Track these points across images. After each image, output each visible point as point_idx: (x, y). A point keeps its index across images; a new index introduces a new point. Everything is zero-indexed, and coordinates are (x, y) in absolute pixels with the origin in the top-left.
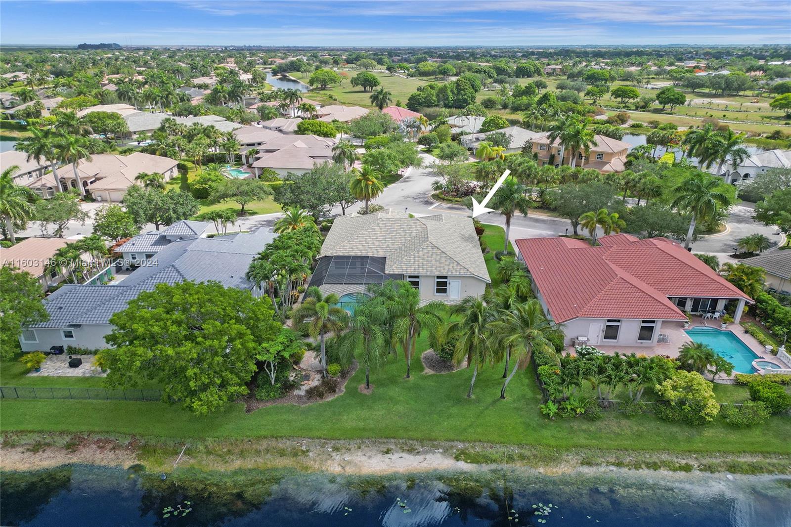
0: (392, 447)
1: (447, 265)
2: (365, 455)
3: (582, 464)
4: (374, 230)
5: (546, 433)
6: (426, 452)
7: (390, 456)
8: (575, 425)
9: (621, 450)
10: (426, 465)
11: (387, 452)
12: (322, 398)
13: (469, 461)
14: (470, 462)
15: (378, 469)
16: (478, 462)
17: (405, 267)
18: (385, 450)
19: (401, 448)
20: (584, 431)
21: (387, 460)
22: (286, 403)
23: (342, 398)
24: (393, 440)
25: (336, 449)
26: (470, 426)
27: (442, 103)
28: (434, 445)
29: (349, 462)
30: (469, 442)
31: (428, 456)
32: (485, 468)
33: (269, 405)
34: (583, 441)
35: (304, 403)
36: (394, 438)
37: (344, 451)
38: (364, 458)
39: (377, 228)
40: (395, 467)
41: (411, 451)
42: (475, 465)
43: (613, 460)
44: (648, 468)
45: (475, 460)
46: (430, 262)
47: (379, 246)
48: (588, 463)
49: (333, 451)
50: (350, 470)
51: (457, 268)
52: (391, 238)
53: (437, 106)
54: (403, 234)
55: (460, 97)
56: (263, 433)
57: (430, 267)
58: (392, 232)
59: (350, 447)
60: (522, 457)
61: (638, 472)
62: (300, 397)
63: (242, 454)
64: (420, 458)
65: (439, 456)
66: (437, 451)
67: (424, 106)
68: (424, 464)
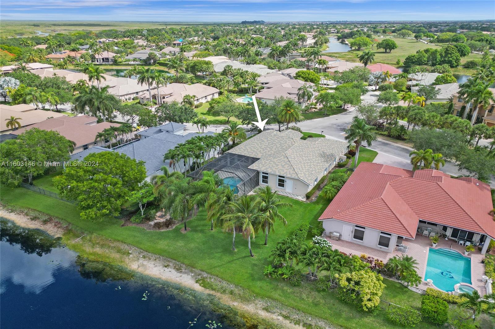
0: (171, 264)
1: (287, 169)
2: (154, 264)
3: (264, 309)
4: (263, 141)
5: (259, 284)
6: (185, 273)
7: (165, 269)
8: (281, 285)
9: (296, 309)
11: (166, 267)
12: (159, 229)
13: (202, 285)
14: (202, 286)
15: (154, 273)
16: (206, 287)
17: (261, 166)
18: (166, 265)
19: (175, 267)
20: (283, 291)
21: (162, 270)
22: (143, 227)
23: (169, 232)
24: (174, 261)
25: (144, 257)
26: (219, 266)
27: (430, 62)
28: (192, 270)
29: (143, 265)
30: (211, 275)
31: (184, 275)
32: (208, 291)
33: (134, 226)
34: (276, 296)
35: (150, 229)
36: (176, 260)
37: (147, 259)
38: (152, 266)
39: (265, 140)
40: (162, 275)
41: (179, 270)
42: (203, 288)
43: (284, 313)
44: (303, 326)
45: (205, 285)
46: (277, 165)
47: (260, 151)
48: (266, 309)
49: (142, 257)
50: (141, 270)
51: (292, 172)
52: (270, 147)
53: (426, 64)
54: (278, 146)
55: (447, 59)
56: (120, 238)
57: (276, 169)
58: (272, 144)
59: (151, 258)
60: (232, 293)
62: (151, 225)
63: (102, 246)
64: (179, 274)
65: (190, 277)
66: (191, 274)
67: (416, 64)
68: (178, 279)
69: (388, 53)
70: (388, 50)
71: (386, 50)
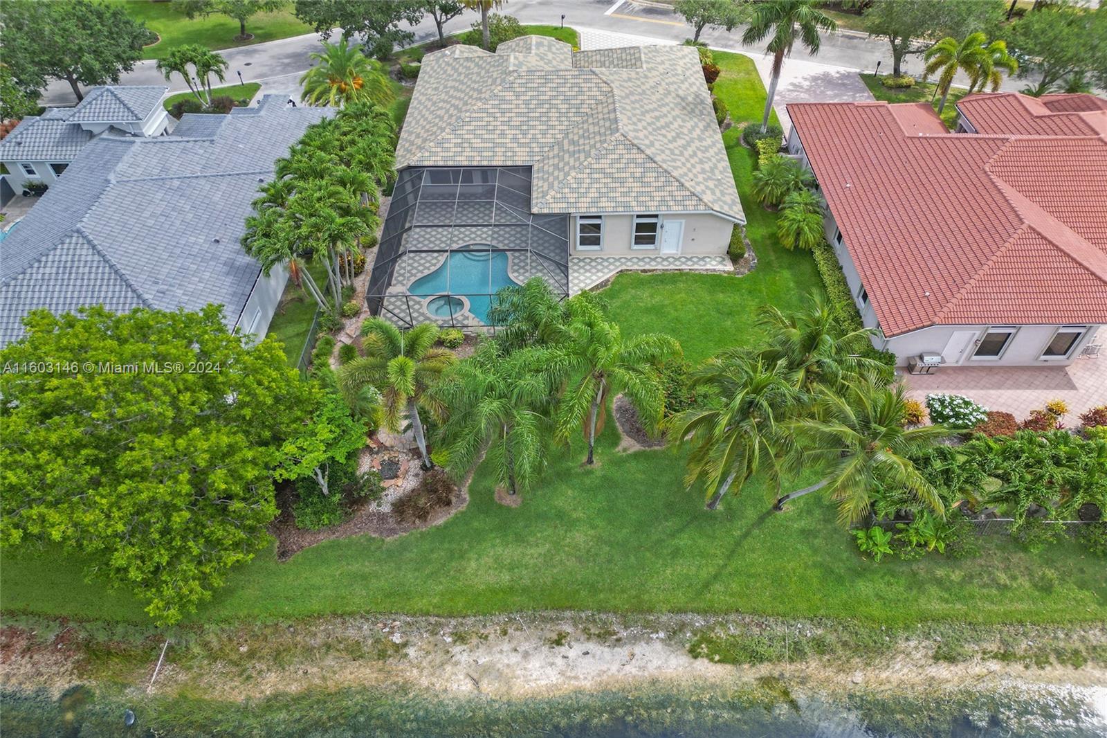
0: (567, 628)
1: (659, 189)
2: (516, 650)
3: (936, 658)
4: (503, 100)
5: (864, 588)
6: (635, 639)
7: (563, 650)
8: (921, 569)
9: (1011, 624)
10: (634, 671)
11: (558, 643)
12: (425, 521)
13: (717, 658)
14: (720, 661)
15: (543, 683)
16: (735, 662)
18: (555, 637)
19: (585, 630)
20: (939, 582)
21: (559, 661)
22: (357, 532)
23: (463, 518)
24: (568, 614)
25: (460, 638)
26: (716, 577)
28: (648, 622)
29: (486, 670)
30: (716, 613)
31: (637, 650)
32: (750, 674)
33: (324, 539)
34: (937, 607)
35: (392, 531)
36: (570, 608)
37: (475, 641)
38: (514, 659)
39: (509, 96)
40: (576, 678)
41: (604, 636)
42: (729, 667)
43: (993, 647)
44: (1063, 662)
45: (730, 654)
46: (622, 182)
47: (515, 139)
48: (947, 656)
49: (455, 642)
50: (489, 688)
51: (679, 195)
54: (563, 107)
57: (623, 194)
59: (486, 632)
60: (820, 646)
61: (1042, 672)
62: (382, 517)
64: (623, 652)
65: (658, 646)
66: (654, 636)
68: (631, 669)
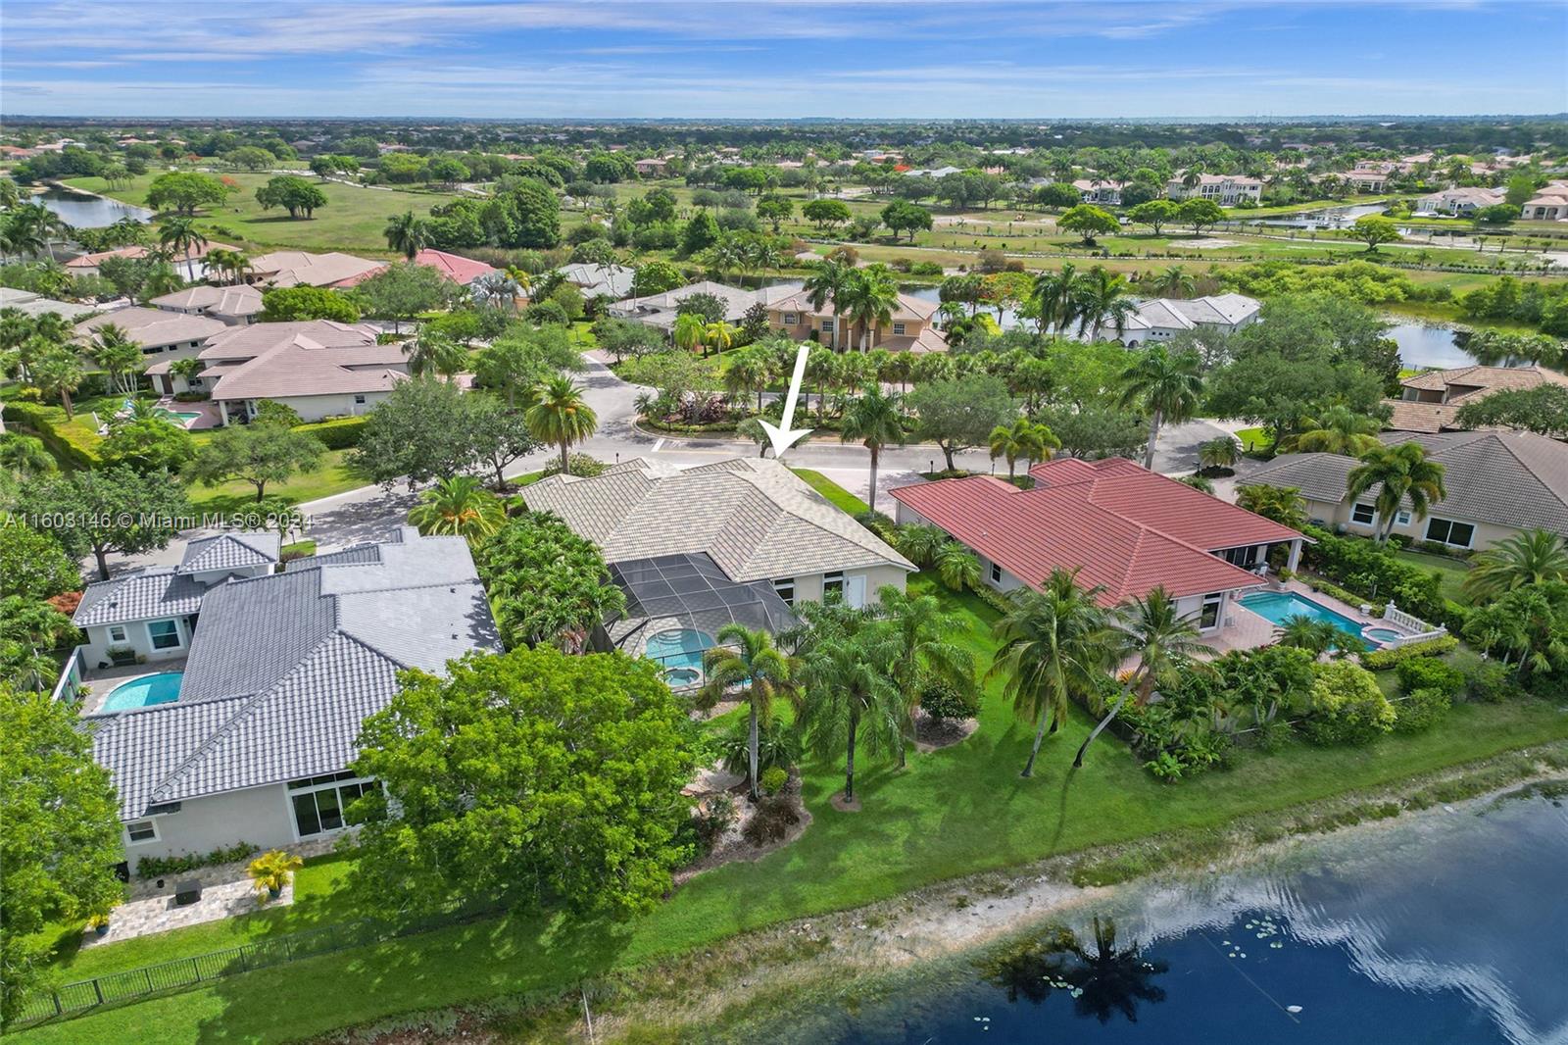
0: (963, 893)
1: (837, 550)
2: (929, 920)
3: (1259, 842)
5: (1177, 806)
6: (1024, 887)
7: (970, 909)
8: (1208, 782)
9: (1294, 805)
10: (1040, 909)
11: (962, 905)
12: (784, 837)
13: (1099, 883)
14: (1103, 885)
15: (970, 936)
16: (1115, 881)
18: (956, 902)
19: (979, 891)
20: (1228, 789)
21: (972, 918)
22: (722, 862)
23: (818, 829)
24: (957, 882)
25: (874, 923)
26: (1061, 825)
27: (495, 238)
28: (1027, 871)
29: (914, 940)
30: (1077, 850)
31: (1033, 892)
32: (1131, 888)
35: (755, 855)
36: (956, 877)
37: (888, 922)
38: (932, 926)
40: (994, 926)
41: (997, 891)
42: (1112, 887)
43: (1293, 825)
44: (1345, 823)
45: (1106, 878)
46: (804, 548)
47: (681, 532)
48: (1265, 838)
49: (870, 927)
50: (926, 954)
53: (483, 244)
54: (715, 503)
57: (810, 558)
59: (894, 912)
60: (1175, 856)
62: (739, 845)
63: (711, 981)
64: (1020, 898)
65: (1047, 887)
66: (1039, 880)
68: (1035, 908)
69: (303, 219)
70: (298, 211)
71: (292, 210)
